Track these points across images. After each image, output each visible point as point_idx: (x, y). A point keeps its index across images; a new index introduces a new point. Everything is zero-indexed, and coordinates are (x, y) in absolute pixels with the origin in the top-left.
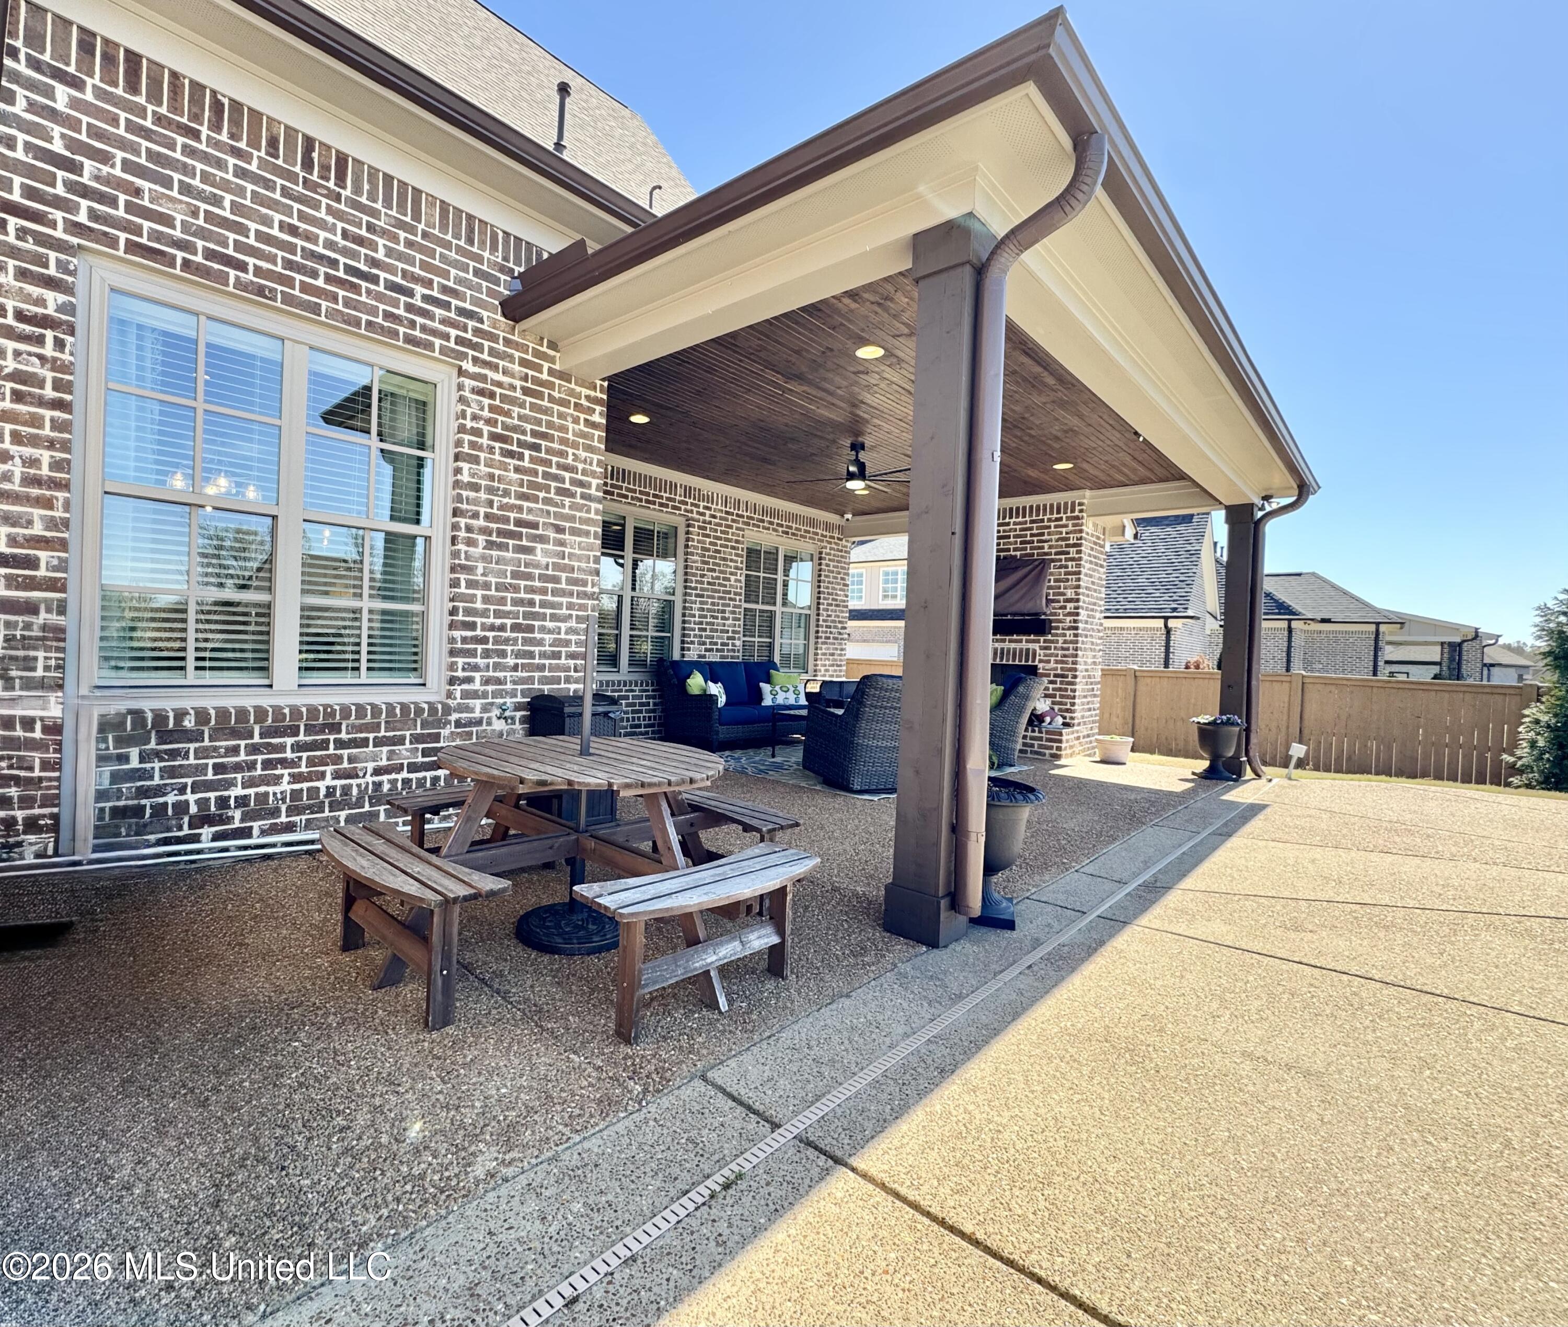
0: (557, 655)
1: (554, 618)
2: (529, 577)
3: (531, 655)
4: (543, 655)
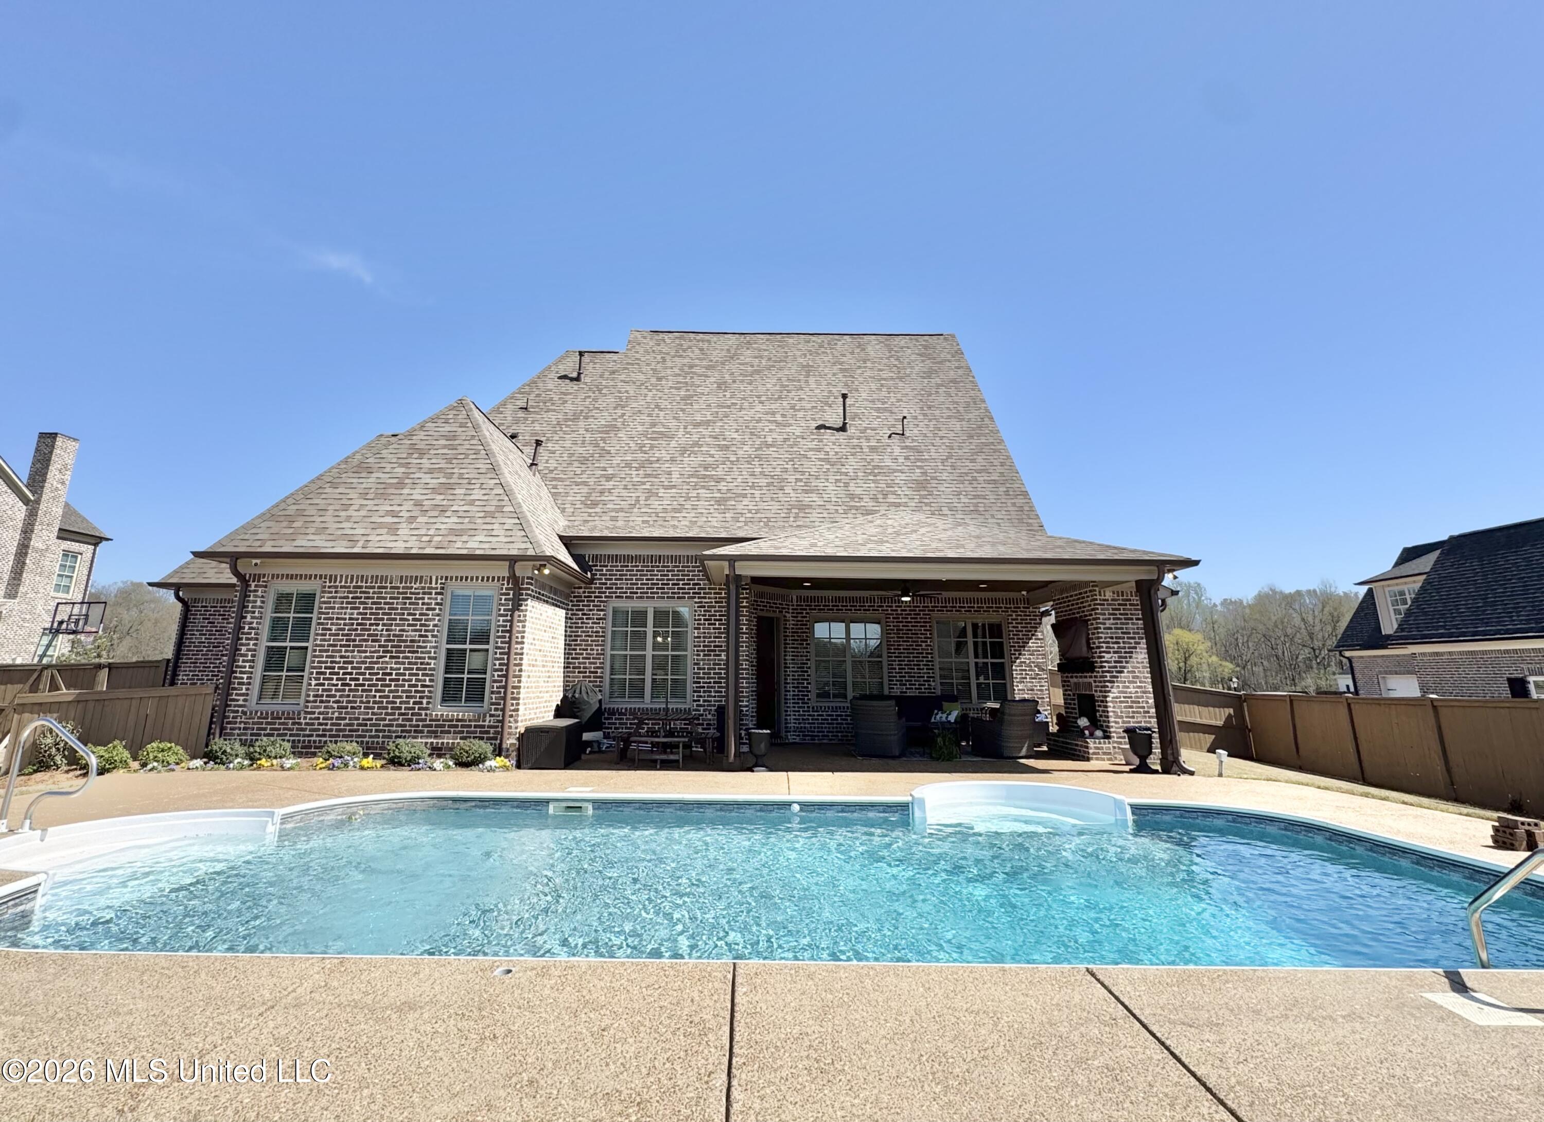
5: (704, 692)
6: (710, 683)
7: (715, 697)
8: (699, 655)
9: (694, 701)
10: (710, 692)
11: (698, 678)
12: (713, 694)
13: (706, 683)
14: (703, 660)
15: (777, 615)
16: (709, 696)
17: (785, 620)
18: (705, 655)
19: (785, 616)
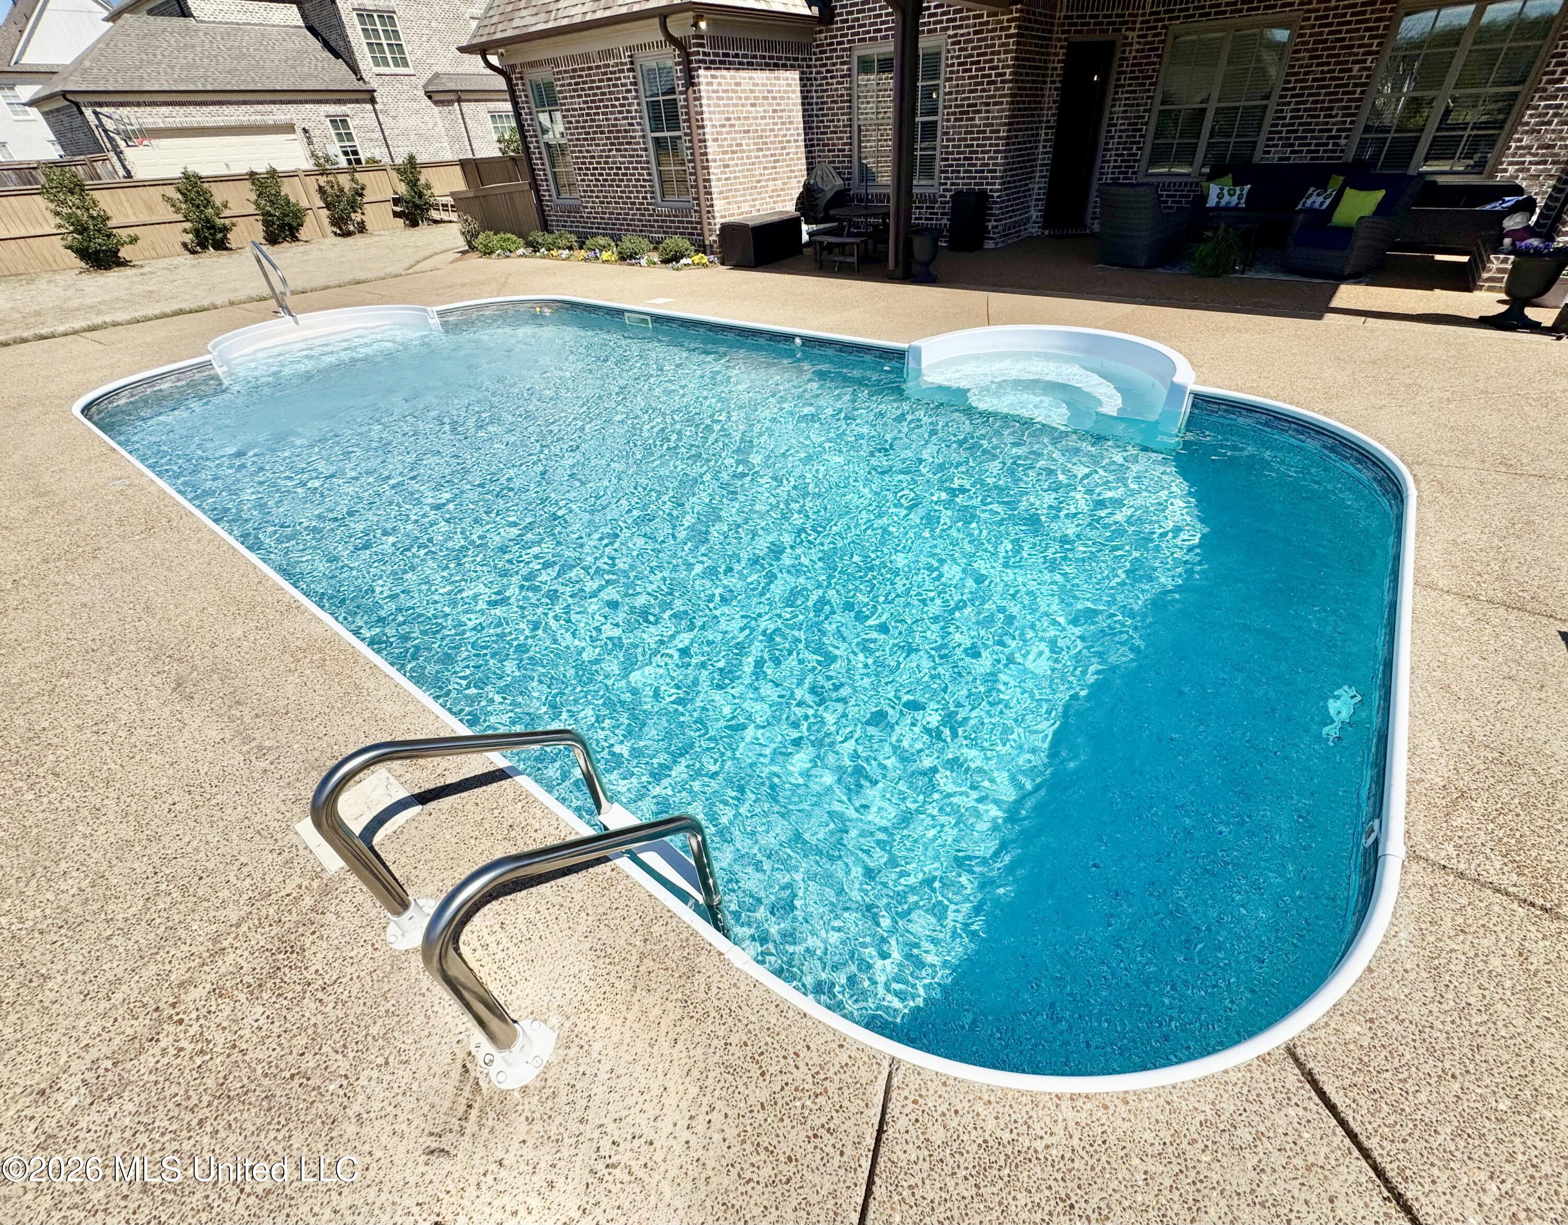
0: (982, 171)
1: (983, 152)
2: (972, 132)
3: (971, 172)
4: (976, 172)
5: (953, 172)
6: (959, 159)
7: (964, 178)
8: (948, 120)
9: (941, 184)
10: (959, 172)
11: (947, 153)
12: (962, 175)
13: (955, 159)
14: (954, 127)
15: (1111, 36)
16: (957, 178)
17: (1125, 45)
18: (956, 120)
19: (1126, 38)
